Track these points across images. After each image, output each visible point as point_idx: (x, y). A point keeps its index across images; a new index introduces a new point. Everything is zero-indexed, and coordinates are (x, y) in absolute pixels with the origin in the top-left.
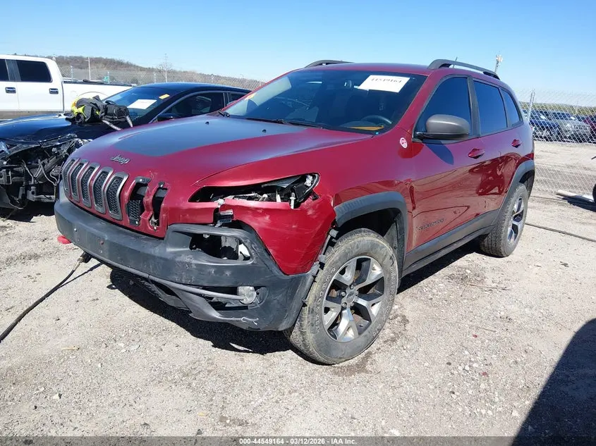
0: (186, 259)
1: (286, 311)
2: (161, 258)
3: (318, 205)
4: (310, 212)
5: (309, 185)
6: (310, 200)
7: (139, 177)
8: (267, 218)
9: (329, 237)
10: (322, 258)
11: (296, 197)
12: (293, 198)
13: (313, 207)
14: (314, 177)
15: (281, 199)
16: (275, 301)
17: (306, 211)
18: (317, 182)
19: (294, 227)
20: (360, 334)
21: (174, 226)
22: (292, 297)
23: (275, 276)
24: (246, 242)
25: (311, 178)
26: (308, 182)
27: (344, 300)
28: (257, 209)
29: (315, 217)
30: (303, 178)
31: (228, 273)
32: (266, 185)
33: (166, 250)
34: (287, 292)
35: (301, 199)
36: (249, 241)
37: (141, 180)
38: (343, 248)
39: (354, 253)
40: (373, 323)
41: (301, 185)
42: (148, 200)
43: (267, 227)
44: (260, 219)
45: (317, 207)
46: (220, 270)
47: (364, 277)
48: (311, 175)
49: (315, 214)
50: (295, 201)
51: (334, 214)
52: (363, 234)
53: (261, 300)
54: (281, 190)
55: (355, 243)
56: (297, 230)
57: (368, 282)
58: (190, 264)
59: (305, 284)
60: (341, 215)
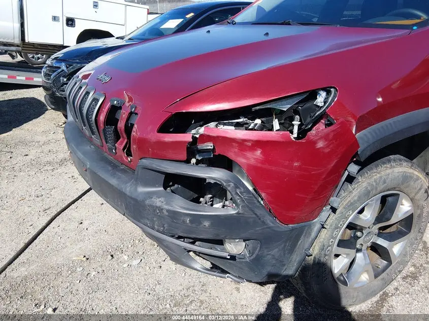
0: (158, 202)
1: (284, 265)
2: (131, 198)
3: (332, 134)
4: (320, 144)
5: (321, 104)
6: (321, 126)
7: (114, 98)
8: (258, 153)
9: (346, 173)
10: (334, 201)
11: (301, 121)
12: (296, 123)
13: (325, 137)
14: (328, 93)
15: (280, 124)
16: (269, 257)
17: (314, 143)
18: (332, 100)
19: (296, 164)
20: (376, 277)
21: (143, 160)
22: (292, 250)
23: (269, 228)
24: (229, 185)
25: (323, 94)
26: (320, 100)
27: (359, 241)
28: (245, 140)
29: (327, 150)
30: (313, 95)
31: (207, 224)
32: (258, 108)
33: (136, 189)
34: (285, 246)
35: (308, 124)
36: (232, 185)
37: (115, 102)
38: (365, 185)
39: (379, 189)
40: (393, 264)
41: (308, 105)
42: (121, 125)
43: (259, 165)
44: (249, 154)
45: (331, 136)
46: (197, 219)
47: (388, 215)
48: (324, 89)
49: (328, 146)
50: (300, 126)
51: (356, 144)
52: (393, 164)
53: (251, 253)
54: (280, 114)
55: (381, 177)
56: (300, 168)
57: (394, 220)
58: (161, 209)
59: (310, 234)
60: (366, 145)
